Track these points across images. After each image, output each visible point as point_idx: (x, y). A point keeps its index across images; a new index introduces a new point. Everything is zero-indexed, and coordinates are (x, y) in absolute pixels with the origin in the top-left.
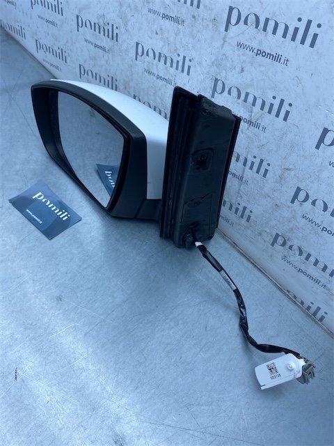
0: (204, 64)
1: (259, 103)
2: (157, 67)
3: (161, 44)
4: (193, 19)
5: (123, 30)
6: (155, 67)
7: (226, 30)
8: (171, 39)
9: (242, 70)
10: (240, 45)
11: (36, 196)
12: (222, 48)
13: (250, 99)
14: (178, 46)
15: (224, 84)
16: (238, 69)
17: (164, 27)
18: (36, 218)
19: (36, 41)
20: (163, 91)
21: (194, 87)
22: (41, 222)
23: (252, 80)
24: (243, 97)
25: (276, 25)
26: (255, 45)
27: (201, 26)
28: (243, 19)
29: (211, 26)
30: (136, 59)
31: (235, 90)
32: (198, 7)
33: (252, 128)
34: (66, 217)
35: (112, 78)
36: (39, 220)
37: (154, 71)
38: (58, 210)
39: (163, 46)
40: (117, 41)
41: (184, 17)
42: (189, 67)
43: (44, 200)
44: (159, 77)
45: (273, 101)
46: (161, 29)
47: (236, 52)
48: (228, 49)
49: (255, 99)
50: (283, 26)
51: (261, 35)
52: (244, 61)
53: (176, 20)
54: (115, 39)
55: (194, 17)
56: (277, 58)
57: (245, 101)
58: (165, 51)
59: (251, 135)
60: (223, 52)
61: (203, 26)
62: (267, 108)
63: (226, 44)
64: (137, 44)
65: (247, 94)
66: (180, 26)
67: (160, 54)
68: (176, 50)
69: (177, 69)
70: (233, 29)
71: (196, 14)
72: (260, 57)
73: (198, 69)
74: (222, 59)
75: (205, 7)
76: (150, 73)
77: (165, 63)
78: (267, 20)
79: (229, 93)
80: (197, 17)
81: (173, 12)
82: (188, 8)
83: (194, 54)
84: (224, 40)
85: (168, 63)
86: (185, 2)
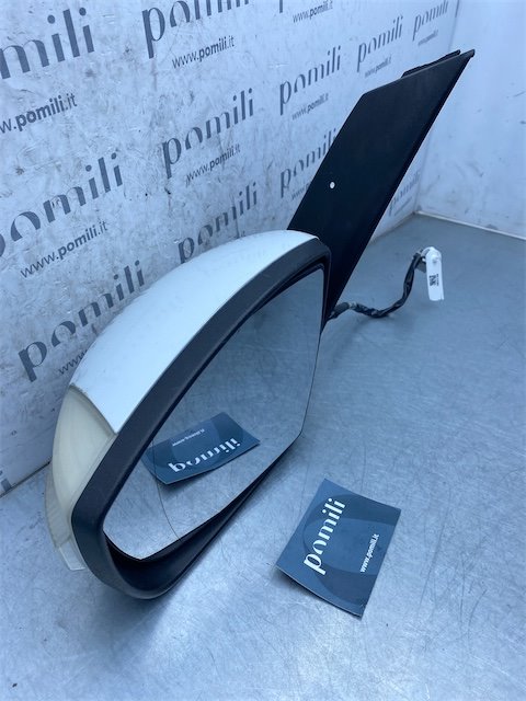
0: (138, 138)
1: (223, 122)
2: (52, 237)
3: (41, 181)
4: (91, 79)
6: (46, 242)
7: (151, 55)
8: (61, 153)
9: (192, 97)
10: (177, 63)
11: (316, 568)
12: (155, 88)
13: (213, 127)
14: (79, 154)
16: (186, 100)
17: (32, 145)
18: (372, 547)
20: (84, 265)
21: (137, 193)
22: (376, 536)
23: (207, 99)
26: (195, 46)
27: (109, 81)
29: (125, 66)
32: (90, 48)
33: (226, 163)
34: (336, 503)
36: (373, 542)
37: (48, 248)
38: (329, 521)
39: (48, 183)
41: (70, 88)
42: (117, 170)
43: (320, 552)
44: (63, 252)
46: (27, 154)
47: (177, 77)
48: (163, 82)
51: (197, 26)
52: (190, 82)
53: (57, 106)
55: (90, 73)
56: (223, 44)
57: (209, 135)
58: (57, 189)
59: (228, 172)
60: (160, 92)
61: (112, 78)
62: (232, 119)
63: (159, 78)
65: (208, 125)
66: (68, 113)
68: (79, 166)
70: (159, 47)
71: (92, 65)
72: (206, 59)
73: (133, 156)
74: (161, 108)
75: (104, 40)
76: (38, 266)
77: (67, 210)
79: (188, 145)
80: (95, 71)
81: (42, 96)
82: (71, 66)
83: (115, 139)
84: (154, 74)
85: (74, 203)
86: (61, 57)
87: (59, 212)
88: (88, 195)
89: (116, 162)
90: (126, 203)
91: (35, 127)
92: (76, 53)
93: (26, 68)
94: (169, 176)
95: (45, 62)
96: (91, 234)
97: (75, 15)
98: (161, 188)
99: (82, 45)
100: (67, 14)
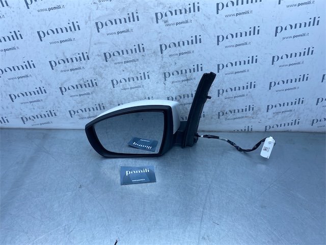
0: (156, 70)
1: (188, 71)
3: (128, 74)
5: (99, 79)
7: (162, 53)
8: (134, 69)
9: (176, 63)
10: (170, 56)
13: (184, 72)
14: (138, 70)
15: (169, 73)
16: (173, 64)
17: (127, 67)
19: (22, 118)
20: (136, 92)
21: (154, 82)
23: (182, 65)
24: (180, 73)
25: (183, 42)
26: (177, 52)
28: (168, 46)
29: (153, 55)
30: (114, 87)
31: (176, 72)
32: (144, 51)
33: (189, 81)
35: (99, 104)
37: (128, 86)
40: (97, 85)
41: (138, 58)
44: (131, 88)
45: (194, 67)
47: (170, 59)
48: (165, 60)
49: (186, 70)
50: (187, 42)
51: (178, 48)
52: (175, 60)
53: (134, 61)
54: (95, 85)
55: (143, 56)
56: (189, 52)
57: (182, 73)
58: (131, 76)
59: (190, 84)
60: (163, 61)
61: (149, 57)
62: (192, 71)
64: (112, 81)
65: (182, 71)
66: (136, 62)
67: (129, 78)
68: (138, 72)
69: (141, 79)
70: (165, 52)
71: (144, 54)
72: (181, 56)
73: (154, 74)
74: (164, 64)
75: (148, 50)
76: (125, 89)
77: (134, 80)
78: (179, 42)
79: (173, 74)
81: (131, 59)
82: (138, 54)
83: (149, 69)
84: (162, 57)
85: (135, 79)
86: (136, 52)
87: (131, 80)
88: (139, 79)
89: (148, 74)
90: (150, 83)
91: (128, 64)
92: (140, 51)
93: (128, 53)
94: (165, 80)
95: (132, 53)
96: (139, 87)
97: (141, 46)
98: (162, 83)
99: (142, 50)
100: (139, 45)
